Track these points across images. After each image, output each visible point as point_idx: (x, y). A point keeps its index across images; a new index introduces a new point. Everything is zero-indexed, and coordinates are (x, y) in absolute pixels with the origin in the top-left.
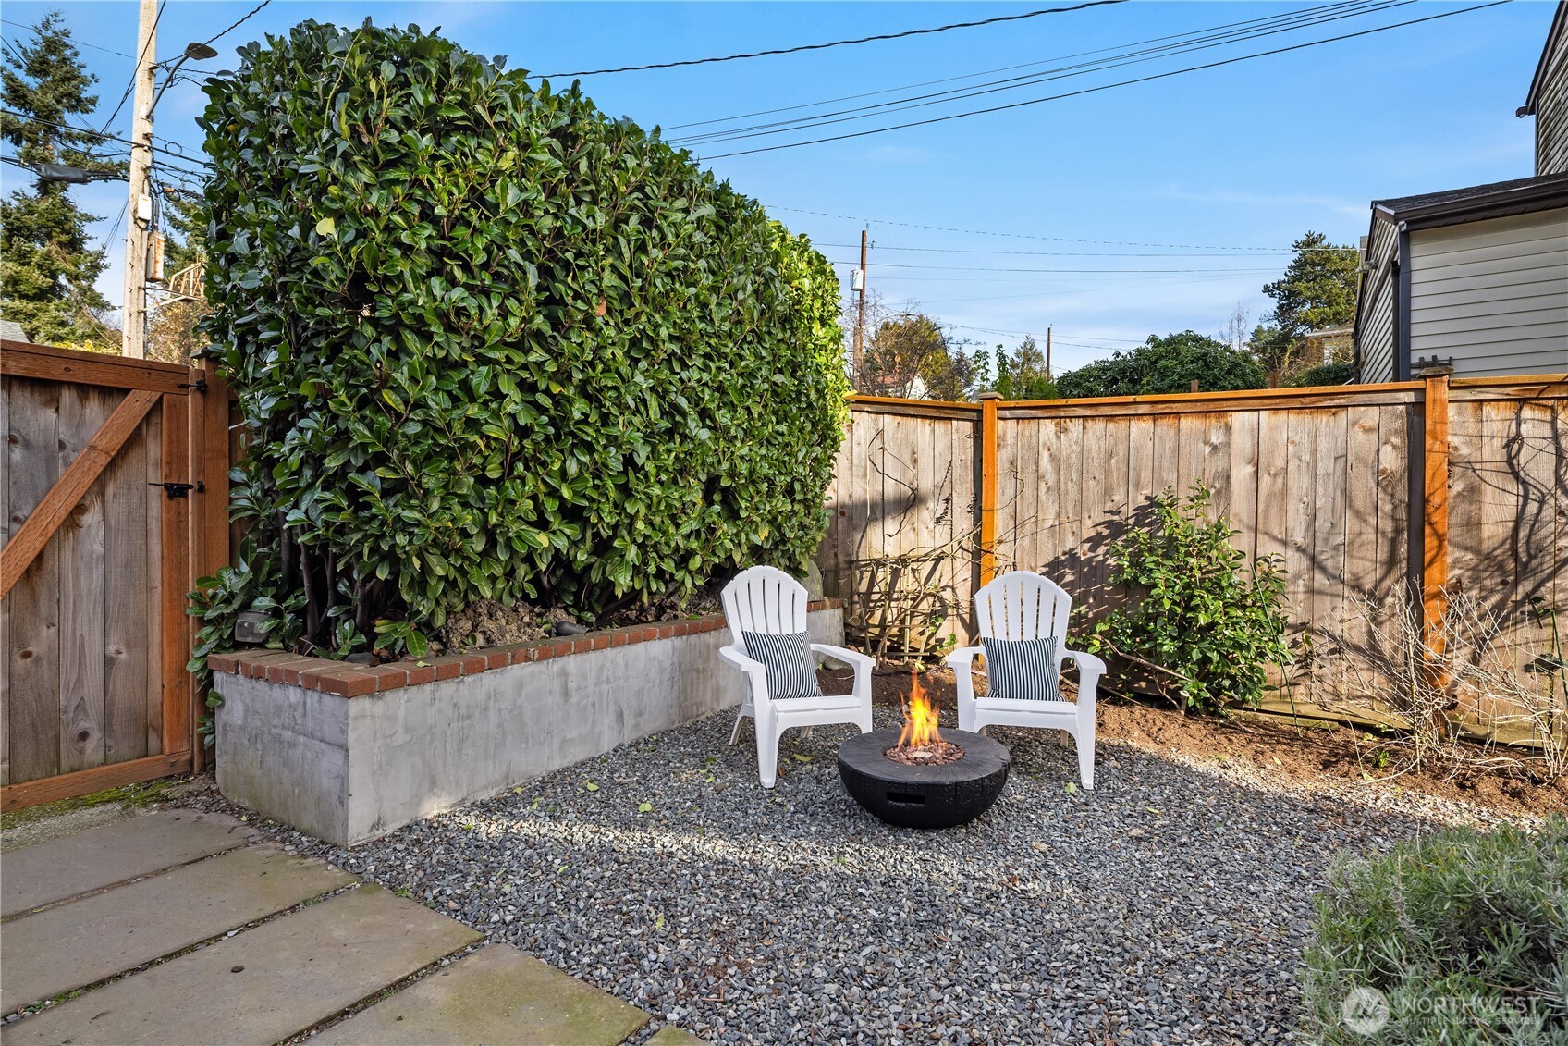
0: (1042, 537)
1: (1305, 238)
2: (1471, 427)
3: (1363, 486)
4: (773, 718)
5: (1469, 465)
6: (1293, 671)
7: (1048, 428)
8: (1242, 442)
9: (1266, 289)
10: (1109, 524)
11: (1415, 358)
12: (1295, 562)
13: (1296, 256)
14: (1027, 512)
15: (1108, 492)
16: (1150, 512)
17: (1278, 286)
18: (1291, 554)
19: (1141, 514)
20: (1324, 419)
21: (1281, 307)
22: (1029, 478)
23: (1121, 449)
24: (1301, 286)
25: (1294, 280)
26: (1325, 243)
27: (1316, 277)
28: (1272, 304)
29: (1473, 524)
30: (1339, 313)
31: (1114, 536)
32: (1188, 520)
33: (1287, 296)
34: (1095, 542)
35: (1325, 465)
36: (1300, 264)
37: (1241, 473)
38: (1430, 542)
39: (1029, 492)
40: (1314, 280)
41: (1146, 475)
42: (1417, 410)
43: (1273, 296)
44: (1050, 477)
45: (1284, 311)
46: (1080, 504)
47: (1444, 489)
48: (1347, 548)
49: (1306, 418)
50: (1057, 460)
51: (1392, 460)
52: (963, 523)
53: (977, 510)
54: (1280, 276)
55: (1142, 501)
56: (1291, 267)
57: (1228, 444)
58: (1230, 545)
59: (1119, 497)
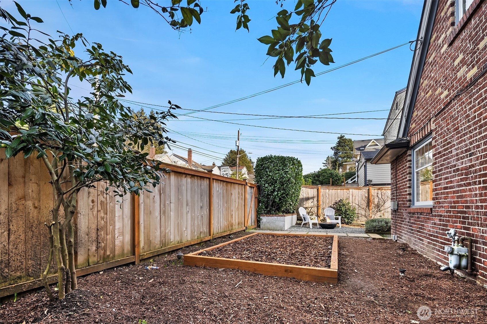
0: (327, 204)
1: (340, 136)
2: (374, 192)
3: (364, 198)
4: (311, 222)
5: (374, 196)
6: (357, 219)
7: (327, 190)
8: (351, 193)
9: (331, 148)
10: (335, 202)
11: (367, 180)
12: (357, 206)
13: (338, 140)
14: (325, 201)
15: (335, 198)
16: (341, 201)
17: (334, 148)
18: (356, 205)
19: (339, 201)
20: (360, 190)
21: (335, 153)
22: (325, 197)
23: (337, 193)
24: (340, 148)
25: (338, 146)
26: (345, 137)
27: (343, 146)
28: (333, 152)
29: (374, 202)
30: (348, 155)
31: (336, 204)
32: (345, 202)
33: (336, 149)
34: (334, 205)
35: (360, 196)
36: (339, 143)
37: (351, 196)
38: (370, 204)
39: (325, 198)
40: (342, 147)
41: (340, 196)
42: (369, 190)
43: (333, 150)
44: (328, 196)
45: (336, 154)
46: (332, 200)
47: (371, 198)
48: (362, 205)
49: (358, 190)
50: (329, 195)
51: (367, 195)
52: (316, 202)
53: (318, 201)
54: (334, 145)
55: (339, 200)
56: (337, 143)
57: (349, 193)
58: (350, 205)
59: (337, 199)
